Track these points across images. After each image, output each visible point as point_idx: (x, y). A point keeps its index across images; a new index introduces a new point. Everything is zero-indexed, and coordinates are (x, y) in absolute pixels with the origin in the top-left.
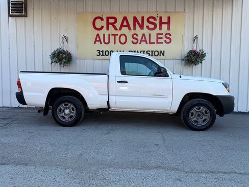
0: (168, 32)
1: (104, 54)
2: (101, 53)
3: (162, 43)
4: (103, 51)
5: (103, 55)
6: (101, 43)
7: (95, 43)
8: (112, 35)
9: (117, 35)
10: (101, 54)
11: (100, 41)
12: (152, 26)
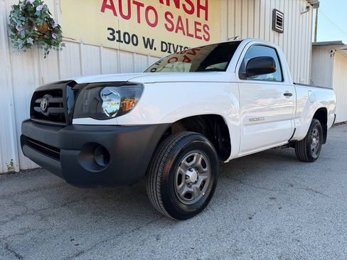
0: (206, 23)
1: (122, 39)
2: (116, 35)
3: (200, 38)
4: (119, 32)
5: (119, 41)
6: (115, 14)
7: (103, 10)
8: (135, 3)
9: (143, 5)
10: (117, 38)
11: (112, 7)
12: (189, 7)
